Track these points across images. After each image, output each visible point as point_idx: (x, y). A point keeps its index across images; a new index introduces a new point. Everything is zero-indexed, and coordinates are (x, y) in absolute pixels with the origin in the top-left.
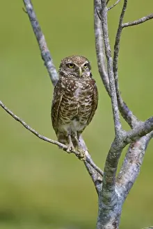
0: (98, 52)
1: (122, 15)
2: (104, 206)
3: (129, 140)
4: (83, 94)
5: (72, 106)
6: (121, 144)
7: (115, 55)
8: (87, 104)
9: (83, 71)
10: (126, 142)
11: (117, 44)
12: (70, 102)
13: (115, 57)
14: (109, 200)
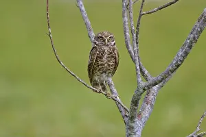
0: (125, 32)
1: (142, 7)
2: (129, 132)
3: (146, 88)
4: (109, 57)
5: (101, 65)
6: (142, 91)
7: (137, 33)
8: (111, 64)
9: (108, 41)
10: (144, 90)
11: (138, 26)
12: (100, 63)
13: (137, 35)
14: (133, 128)
